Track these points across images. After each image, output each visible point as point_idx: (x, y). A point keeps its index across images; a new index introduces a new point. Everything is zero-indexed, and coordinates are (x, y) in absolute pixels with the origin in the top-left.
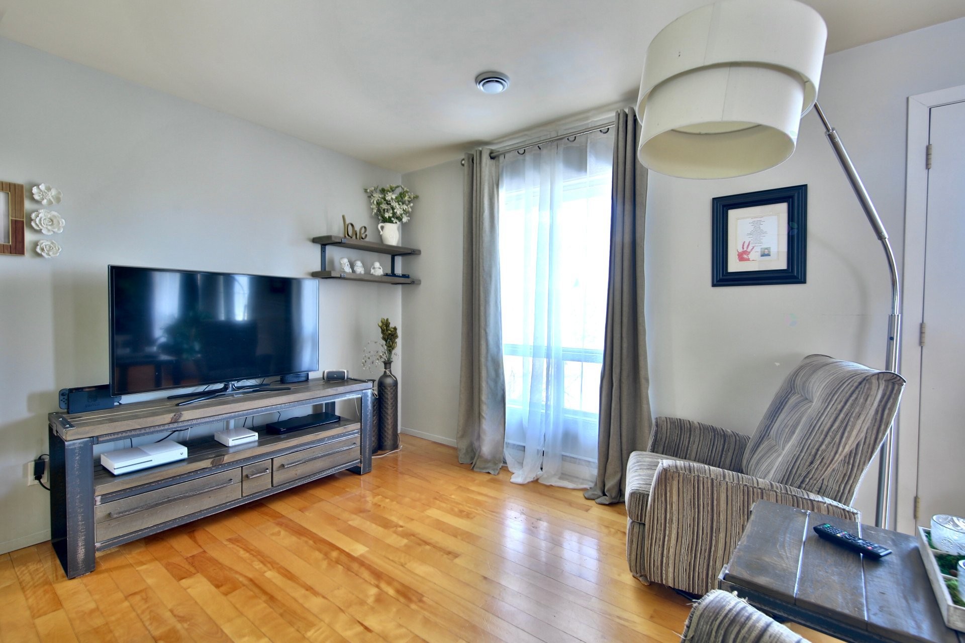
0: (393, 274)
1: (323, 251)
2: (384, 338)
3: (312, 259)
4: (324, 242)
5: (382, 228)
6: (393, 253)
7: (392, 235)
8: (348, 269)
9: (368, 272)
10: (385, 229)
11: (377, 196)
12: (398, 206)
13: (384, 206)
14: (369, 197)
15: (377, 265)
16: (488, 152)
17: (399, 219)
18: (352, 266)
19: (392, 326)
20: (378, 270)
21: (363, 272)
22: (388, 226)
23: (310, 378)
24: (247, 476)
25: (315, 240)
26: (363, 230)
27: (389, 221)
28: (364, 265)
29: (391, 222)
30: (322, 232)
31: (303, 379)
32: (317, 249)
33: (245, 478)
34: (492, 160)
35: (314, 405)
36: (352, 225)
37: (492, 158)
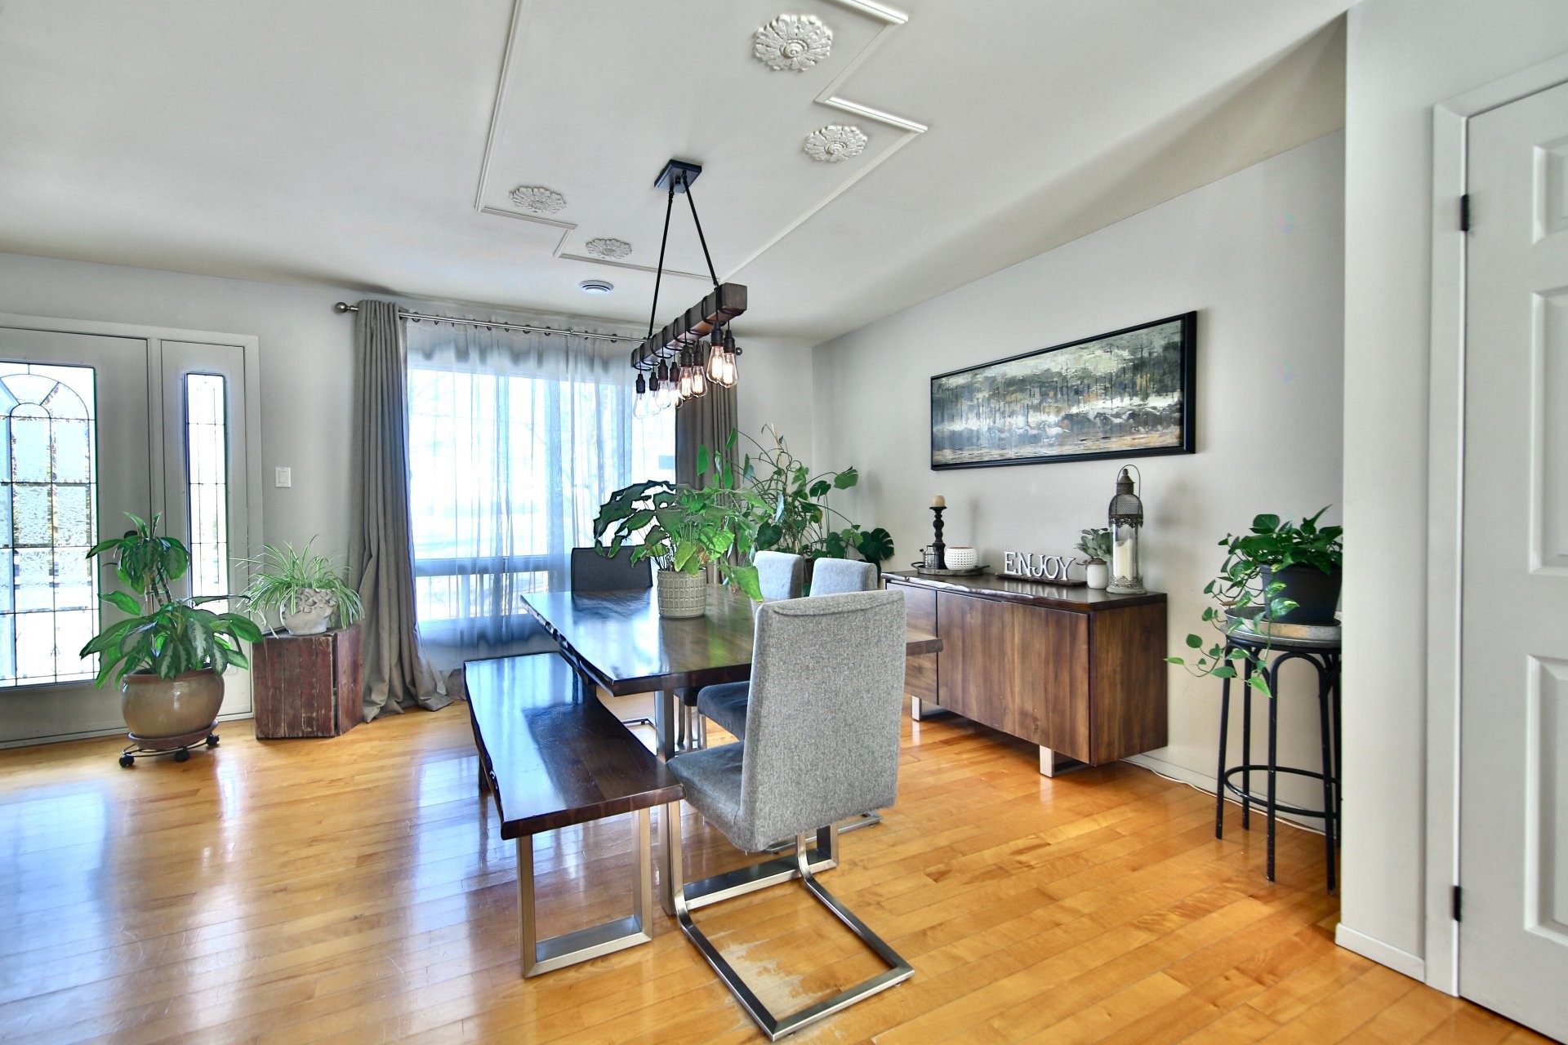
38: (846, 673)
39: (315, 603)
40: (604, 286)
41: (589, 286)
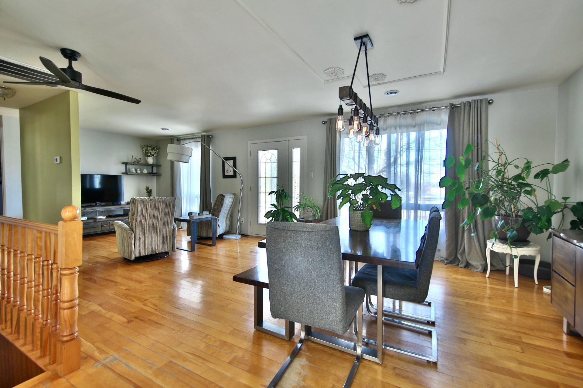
0: (152, 173)
1: (126, 166)
2: (147, 193)
3: (123, 169)
4: (126, 164)
5: (147, 158)
6: (152, 166)
7: (150, 160)
8: (134, 172)
9: (142, 172)
10: (148, 159)
11: (145, 148)
12: (152, 152)
13: (147, 152)
14: (143, 148)
15: (145, 170)
16: (176, 139)
17: (153, 155)
18: (136, 170)
19: (150, 189)
20: (145, 171)
21: (140, 172)
22: (149, 158)
23: (122, 204)
24: (103, 225)
25: (123, 163)
26: (140, 159)
27: (149, 156)
28: (140, 170)
29: (150, 156)
30: (126, 161)
31: (119, 204)
32: (124, 165)
33: (102, 226)
34: (178, 141)
35: (124, 209)
36: (136, 158)
37: (177, 140)
38: (301, 258)
39: (308, 211)
40: (395, 92)
41: (388, 93)
